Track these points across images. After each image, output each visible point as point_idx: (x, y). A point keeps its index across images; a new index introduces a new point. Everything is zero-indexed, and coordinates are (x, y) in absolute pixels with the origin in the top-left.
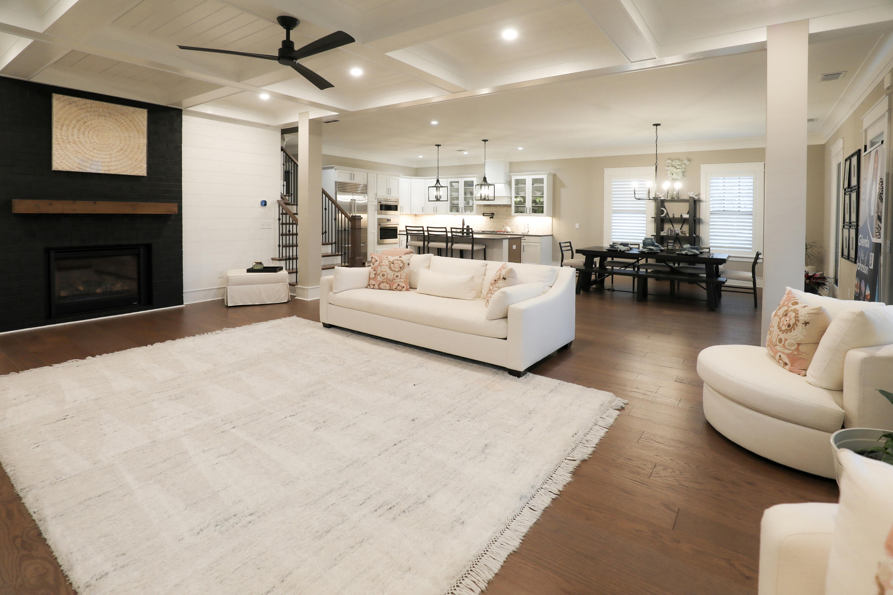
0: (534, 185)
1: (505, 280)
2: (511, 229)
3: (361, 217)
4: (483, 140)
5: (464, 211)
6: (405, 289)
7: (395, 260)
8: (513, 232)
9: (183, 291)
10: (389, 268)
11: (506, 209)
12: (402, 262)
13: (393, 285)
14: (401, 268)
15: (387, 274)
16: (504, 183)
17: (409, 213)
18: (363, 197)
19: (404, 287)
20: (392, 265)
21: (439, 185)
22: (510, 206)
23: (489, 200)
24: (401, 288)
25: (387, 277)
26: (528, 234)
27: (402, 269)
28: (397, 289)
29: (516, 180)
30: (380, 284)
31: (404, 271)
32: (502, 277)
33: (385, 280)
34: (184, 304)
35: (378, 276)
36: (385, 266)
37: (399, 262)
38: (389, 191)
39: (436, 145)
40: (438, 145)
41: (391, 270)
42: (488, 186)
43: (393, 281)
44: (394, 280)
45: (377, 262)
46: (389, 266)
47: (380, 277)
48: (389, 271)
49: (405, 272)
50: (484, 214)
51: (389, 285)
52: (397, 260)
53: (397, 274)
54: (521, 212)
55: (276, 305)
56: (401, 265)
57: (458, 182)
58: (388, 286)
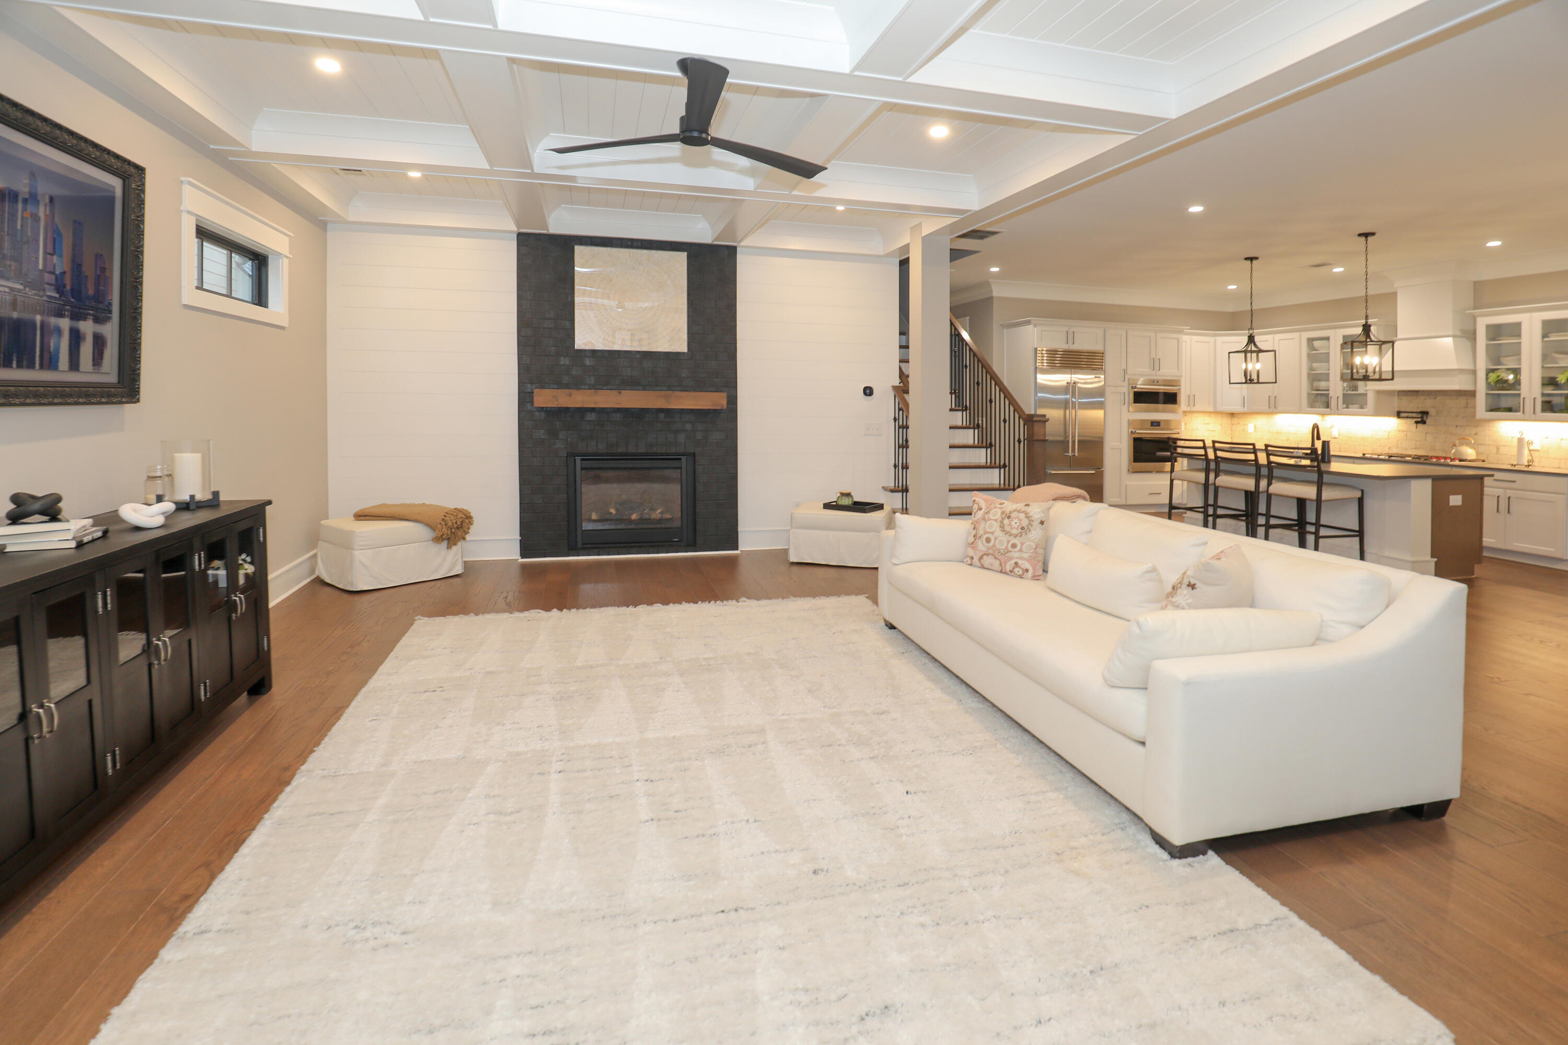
0: (1548, 337)
1: (1195, 589)
2: (1477, 453)
3: (1047, 417)
4: (1360, 235)
5: (1345, 406)
6: (1030, 574)
7: (1014, 511)
8: (1483, 461)
9: (737, 529)
10: (1000, 525)
11: (1462, 401)
12: (1028, 517)
13: (1005, 563)
14: (1023, 528)
15: (996, 539)
16: (1454, 336)
17: (1212, 410)
18: (1093, 376)
19: (1027, 571)
20: (1006, 521)
21: (1254, 348)
22: (1472, 394)
23: (1380, 380)
24: (1021, 572)
25: (994, 545)
26: (1531, 469)
27: (1026, 531)
28: (1014, 573)
29: (1489, 327)
30: (981, 558)
31: (1030, 536)
32: (1186, 582)
33: (990, 551)
34: (739, 549)
35: (979, 541)
36: (993, 521)
37: (1022, 516)
38: (1155, 364)
39: (1246, 259)
40: (1251, 259)
41: (1004, 531)
42: (1378, 346)
43: (1006, 555)
44: (1008, 552)
45: (981, 512)
46: (1000, 521)
47: (983, 544)
48: (998, 533)
49: (1033, 538)
50: (1399, 415)
51: (998, 562)
52: (1019, 512)
53: (1013, 541)
54: (1510, 410)
55: (860, 571)
56: (1025, 523)
57: (1328, 339)
58: (996, 564)
